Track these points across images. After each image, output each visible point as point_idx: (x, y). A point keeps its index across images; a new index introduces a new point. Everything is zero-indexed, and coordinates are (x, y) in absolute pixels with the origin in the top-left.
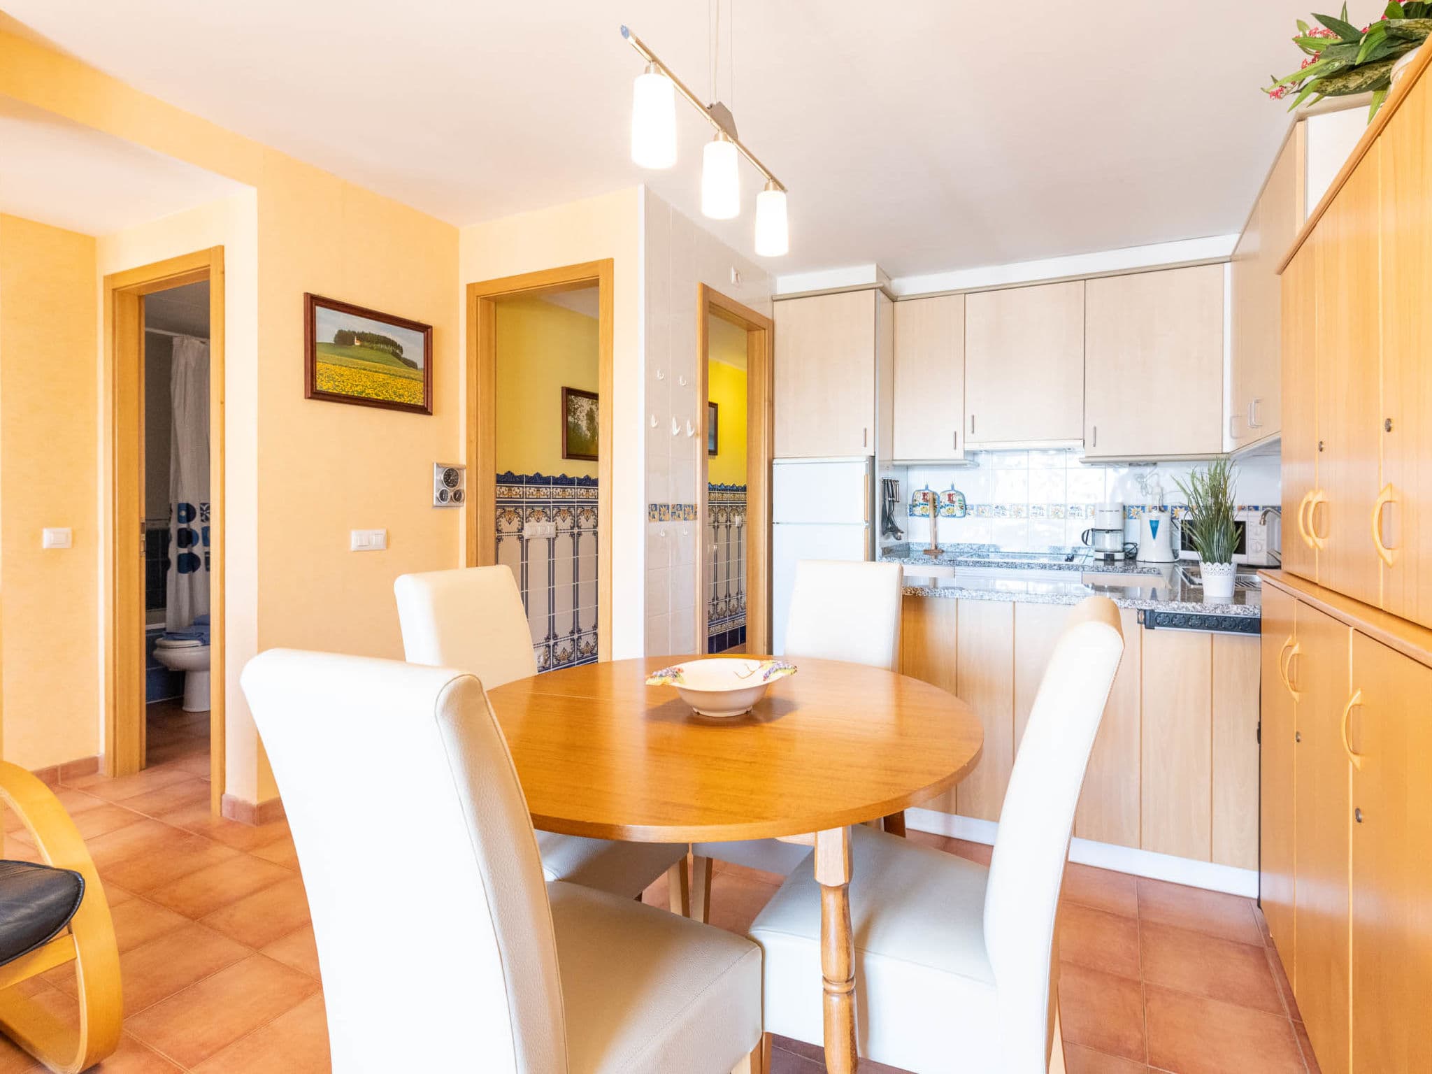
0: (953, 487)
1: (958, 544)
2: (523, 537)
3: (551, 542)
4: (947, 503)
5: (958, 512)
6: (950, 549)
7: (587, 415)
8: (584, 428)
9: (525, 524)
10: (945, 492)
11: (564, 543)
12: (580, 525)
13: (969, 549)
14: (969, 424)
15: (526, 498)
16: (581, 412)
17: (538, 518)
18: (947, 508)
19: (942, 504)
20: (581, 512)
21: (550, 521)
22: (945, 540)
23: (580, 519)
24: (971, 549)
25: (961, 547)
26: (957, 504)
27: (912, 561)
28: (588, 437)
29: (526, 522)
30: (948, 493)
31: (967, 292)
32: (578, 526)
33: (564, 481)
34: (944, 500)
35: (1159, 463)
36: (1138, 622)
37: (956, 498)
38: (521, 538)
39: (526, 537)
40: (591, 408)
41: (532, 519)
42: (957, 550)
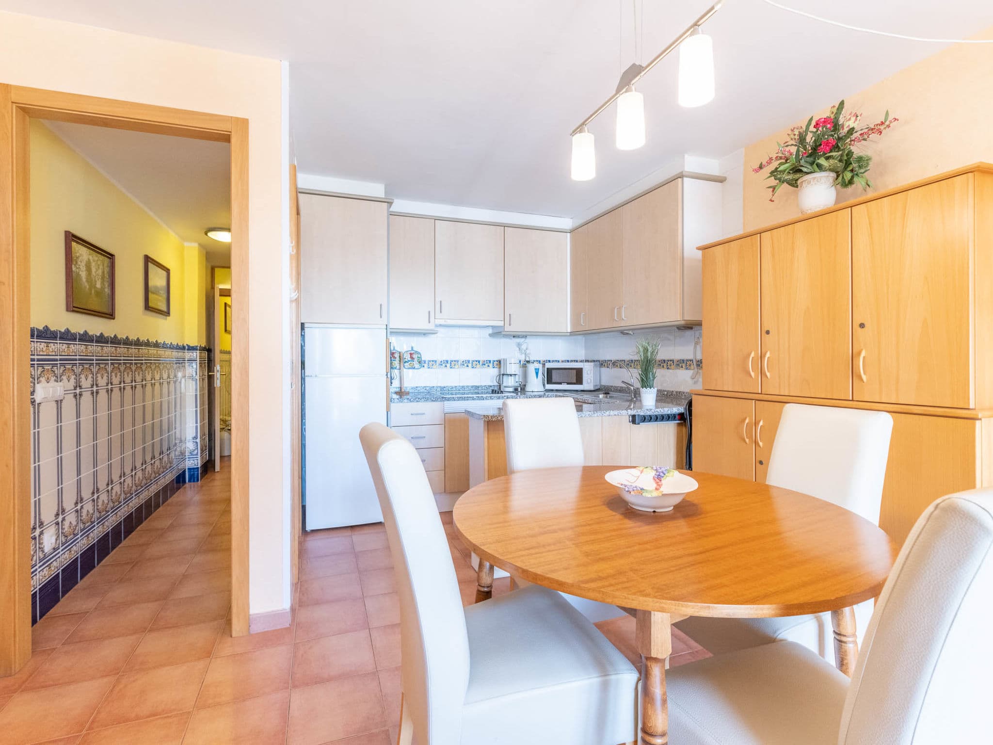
0: (412, 348)
1: (417, 387)
2: (35, 401)
3: (59, 403)
4: (409, 359)
5: (417, 365)
6: (413, 391)
7: (86, 265)
8: (84, 280)
9: (37, 385)
10: (408, 351)
11: (69, 404)
12: (81, 384)
13: (424, 390)
14: (438, 306)
15: (37, 355)
16: (81, 262)
17: (48, 379)
18: (409, 362)
19: (406, 360)
20: (82, 370)
21: (57, 382)
22: (408, 385)
23: (81, 377)
24: (426, 390)
25: (419, 389)
26: (416, 360)
27: (417, 400)
28: (87, 289)
29: (38, 383)
30: (410, 352)
31: (436, 219)
32: (80, 386)
33: (67, 336)
34: (407, 357)
35: (528, 337)
36: (629, 422)
37: (415, 356)
38: (33, 402)
39: (37, 401)
40: (89, 259)
41: (43, 379)
42: (416, 391)
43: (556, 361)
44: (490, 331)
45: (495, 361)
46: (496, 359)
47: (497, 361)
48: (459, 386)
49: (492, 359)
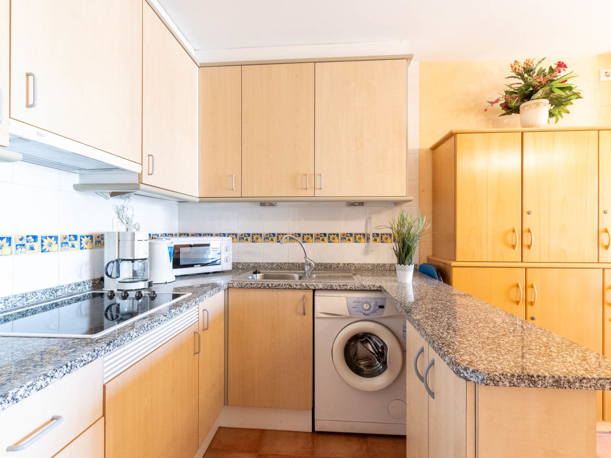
43: (185, 234)
44: (76, 179)
45: (83, 237)
46: (86, 233)
47: (87, 236)
48: (15, 296)
49: (79, 233)
